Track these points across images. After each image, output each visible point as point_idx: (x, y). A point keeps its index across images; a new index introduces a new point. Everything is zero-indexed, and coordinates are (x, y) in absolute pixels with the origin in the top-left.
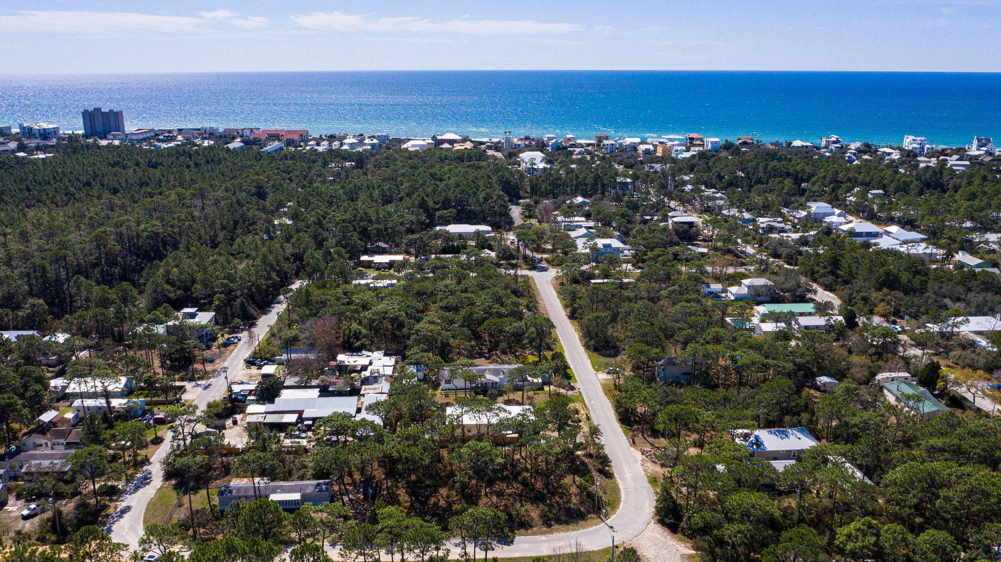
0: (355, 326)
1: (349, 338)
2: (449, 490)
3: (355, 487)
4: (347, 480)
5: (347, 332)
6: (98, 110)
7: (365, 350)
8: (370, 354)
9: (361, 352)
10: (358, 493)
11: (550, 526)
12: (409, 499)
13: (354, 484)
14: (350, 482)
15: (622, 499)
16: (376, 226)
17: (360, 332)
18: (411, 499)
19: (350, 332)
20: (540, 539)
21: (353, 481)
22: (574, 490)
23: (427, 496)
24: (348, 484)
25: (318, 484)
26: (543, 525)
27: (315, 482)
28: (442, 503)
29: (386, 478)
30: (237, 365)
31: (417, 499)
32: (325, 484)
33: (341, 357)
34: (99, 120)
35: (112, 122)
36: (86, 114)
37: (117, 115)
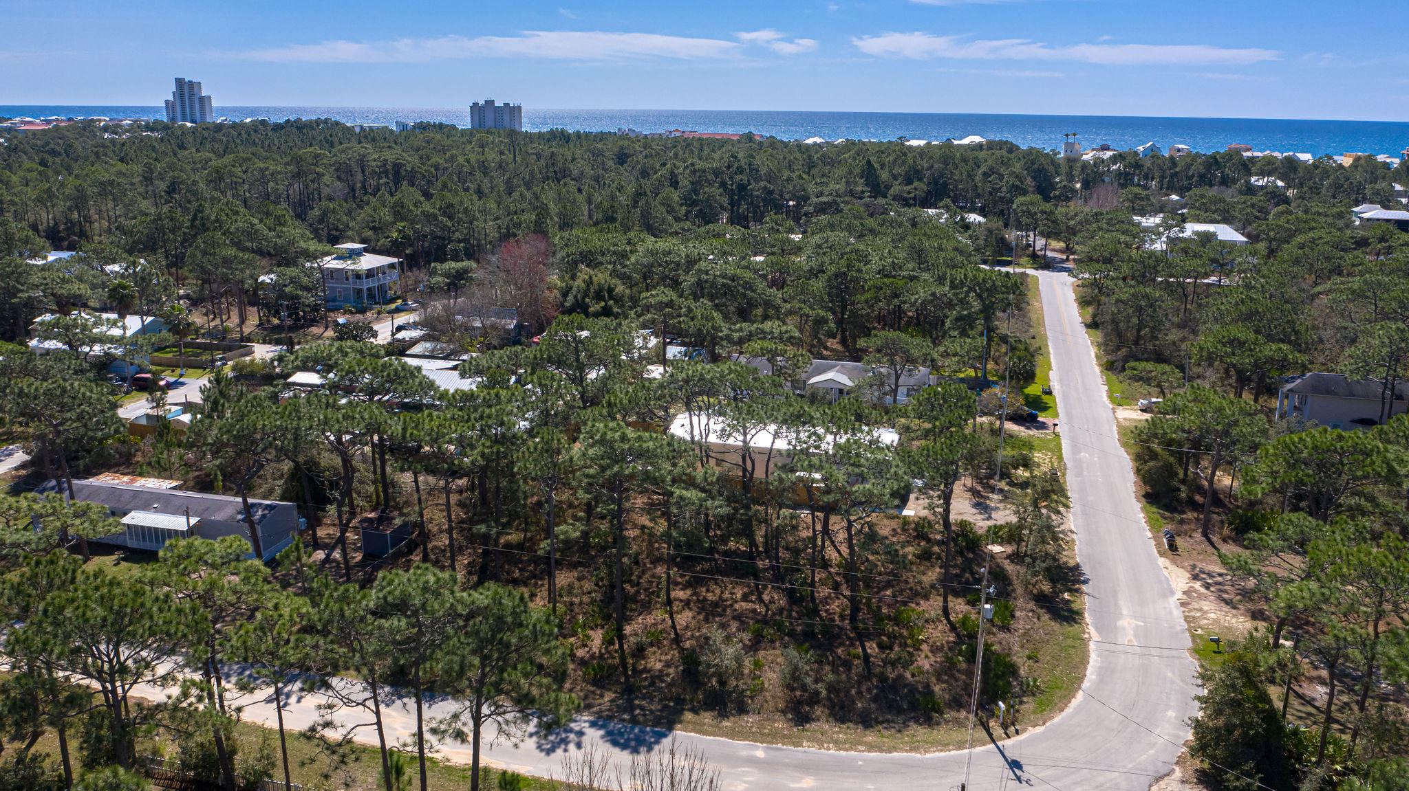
6: (490, 103)
11: (803, 720)
25: (251, 505)
26: (784, 710)
34: (489, 117)
35: (506, 118)
36: (475, 107)
37: (515, 111)
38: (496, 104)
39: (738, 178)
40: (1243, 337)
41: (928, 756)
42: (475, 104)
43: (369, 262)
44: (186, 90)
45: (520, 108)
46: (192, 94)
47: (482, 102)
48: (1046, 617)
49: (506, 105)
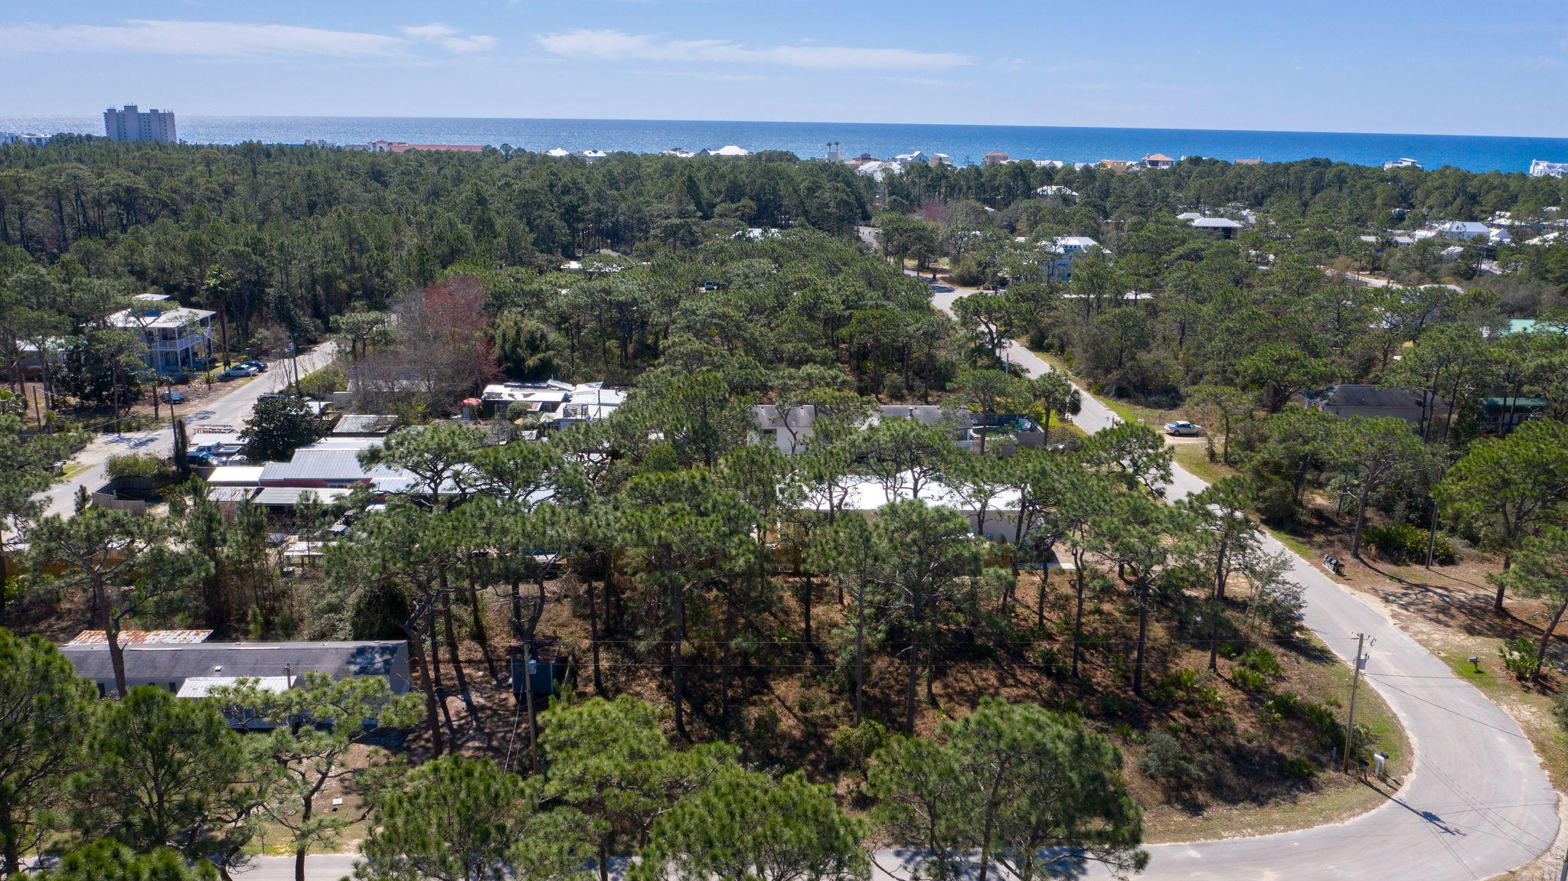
0: (531, 324)
1: (515, 346)
2: (806, 686)
3: (493, 672)
4: (468, 649)
5: (512, 333)
6: (131, 109)
7: (556, 379)
8: (568, 386)
9: (545, 381)
10: (501, 686)
11: (1195, 809)
12: (671, 711)
13: (490, 663)
14: (479, 655)
15: (1405, 723)
16: (596, 205)
17: (543, 337)
18: (679, 711)
19: (518, 332)
20: (1178, 856)
21: (486, 653)
22: (1223, 692)
23: (733, 700)
24: (469, 662)
25: (361, 651)
26: (1168, 802)
27: (353, 645)
28: (788, 723)
29: (595, 649)
30: (236, 409)
31: (698, 709)
32: (383, 650)
33: (496, 390)
34: (133, 124)
35: (155, 127)
36: (110, 114)
37: (166, 119)
38: (140, 111)
39: (566, 199)
40: (1293, 354)
41: (1347, 823)
42: (112, 110)
43: (174, 318)
45: (172, 115)
47: (120, 108)
48: (1302, 660)
49: (154, 112)
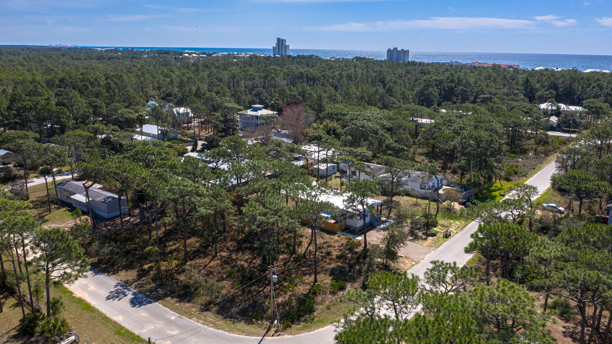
6: (395, 49)
25: (109, 197)
32: (113, 198)
34: (395, 55)
35: (402, 56)
36: (389, 51)
37: (405, 53)
38: (398, 49)
42: (389, 49)
44: (281, 42)
45: (408, 51)
46: (282, 44)
47: (392, 49)
49: (402, 50)
